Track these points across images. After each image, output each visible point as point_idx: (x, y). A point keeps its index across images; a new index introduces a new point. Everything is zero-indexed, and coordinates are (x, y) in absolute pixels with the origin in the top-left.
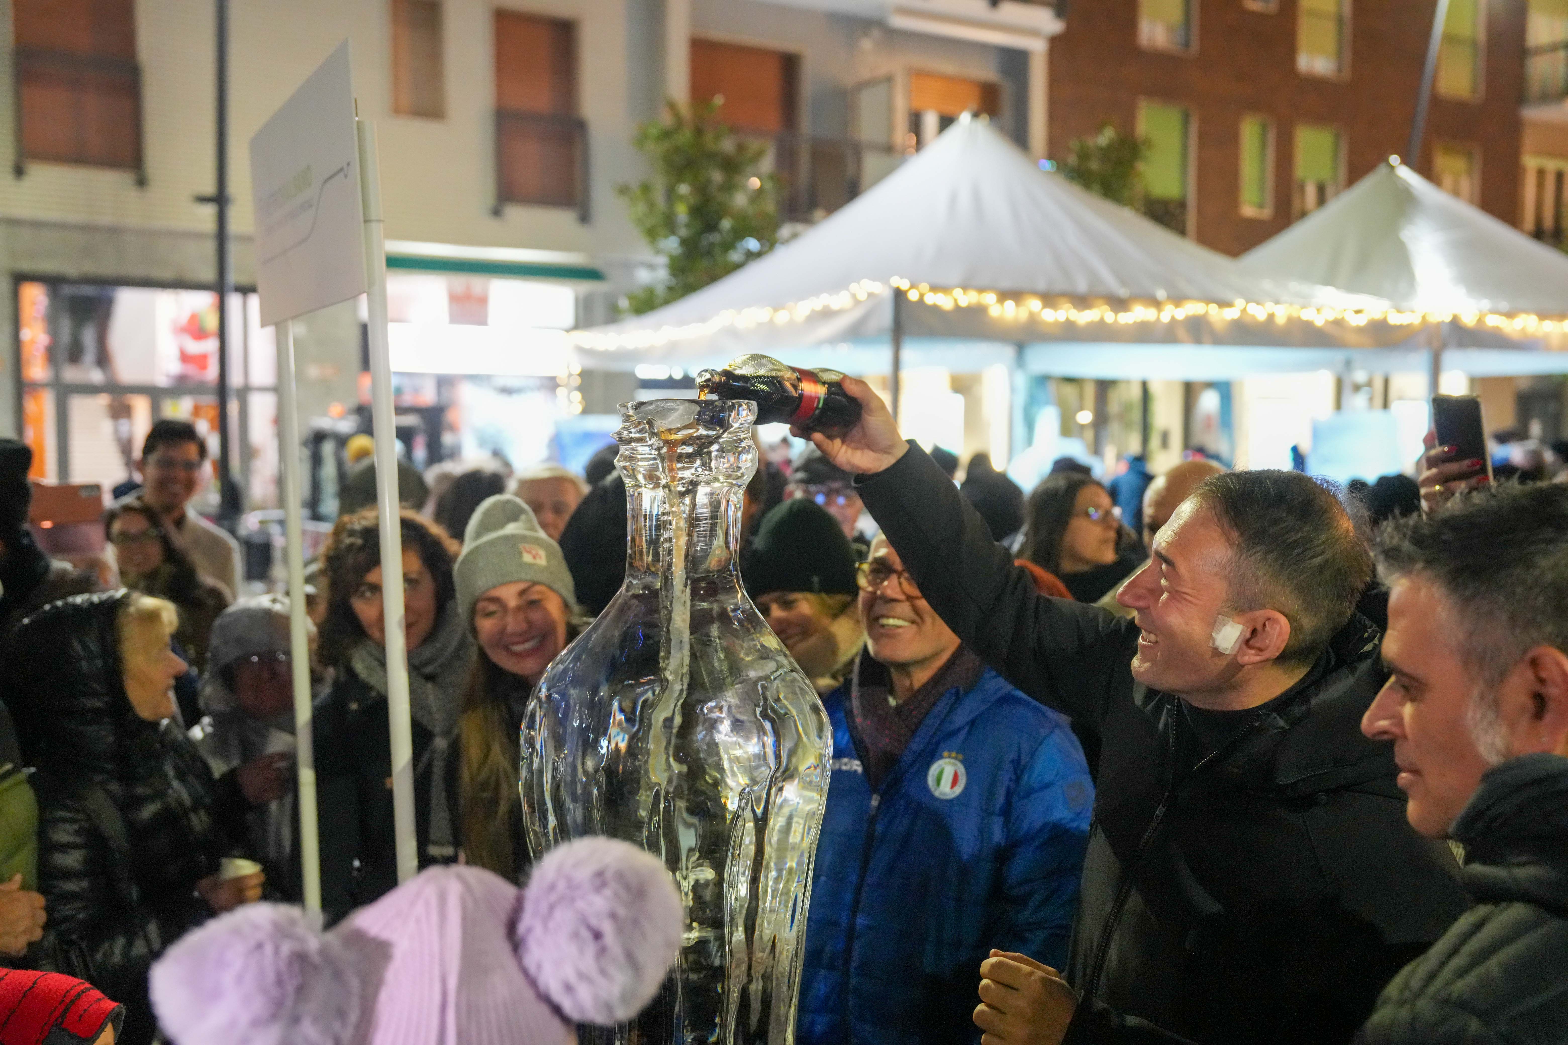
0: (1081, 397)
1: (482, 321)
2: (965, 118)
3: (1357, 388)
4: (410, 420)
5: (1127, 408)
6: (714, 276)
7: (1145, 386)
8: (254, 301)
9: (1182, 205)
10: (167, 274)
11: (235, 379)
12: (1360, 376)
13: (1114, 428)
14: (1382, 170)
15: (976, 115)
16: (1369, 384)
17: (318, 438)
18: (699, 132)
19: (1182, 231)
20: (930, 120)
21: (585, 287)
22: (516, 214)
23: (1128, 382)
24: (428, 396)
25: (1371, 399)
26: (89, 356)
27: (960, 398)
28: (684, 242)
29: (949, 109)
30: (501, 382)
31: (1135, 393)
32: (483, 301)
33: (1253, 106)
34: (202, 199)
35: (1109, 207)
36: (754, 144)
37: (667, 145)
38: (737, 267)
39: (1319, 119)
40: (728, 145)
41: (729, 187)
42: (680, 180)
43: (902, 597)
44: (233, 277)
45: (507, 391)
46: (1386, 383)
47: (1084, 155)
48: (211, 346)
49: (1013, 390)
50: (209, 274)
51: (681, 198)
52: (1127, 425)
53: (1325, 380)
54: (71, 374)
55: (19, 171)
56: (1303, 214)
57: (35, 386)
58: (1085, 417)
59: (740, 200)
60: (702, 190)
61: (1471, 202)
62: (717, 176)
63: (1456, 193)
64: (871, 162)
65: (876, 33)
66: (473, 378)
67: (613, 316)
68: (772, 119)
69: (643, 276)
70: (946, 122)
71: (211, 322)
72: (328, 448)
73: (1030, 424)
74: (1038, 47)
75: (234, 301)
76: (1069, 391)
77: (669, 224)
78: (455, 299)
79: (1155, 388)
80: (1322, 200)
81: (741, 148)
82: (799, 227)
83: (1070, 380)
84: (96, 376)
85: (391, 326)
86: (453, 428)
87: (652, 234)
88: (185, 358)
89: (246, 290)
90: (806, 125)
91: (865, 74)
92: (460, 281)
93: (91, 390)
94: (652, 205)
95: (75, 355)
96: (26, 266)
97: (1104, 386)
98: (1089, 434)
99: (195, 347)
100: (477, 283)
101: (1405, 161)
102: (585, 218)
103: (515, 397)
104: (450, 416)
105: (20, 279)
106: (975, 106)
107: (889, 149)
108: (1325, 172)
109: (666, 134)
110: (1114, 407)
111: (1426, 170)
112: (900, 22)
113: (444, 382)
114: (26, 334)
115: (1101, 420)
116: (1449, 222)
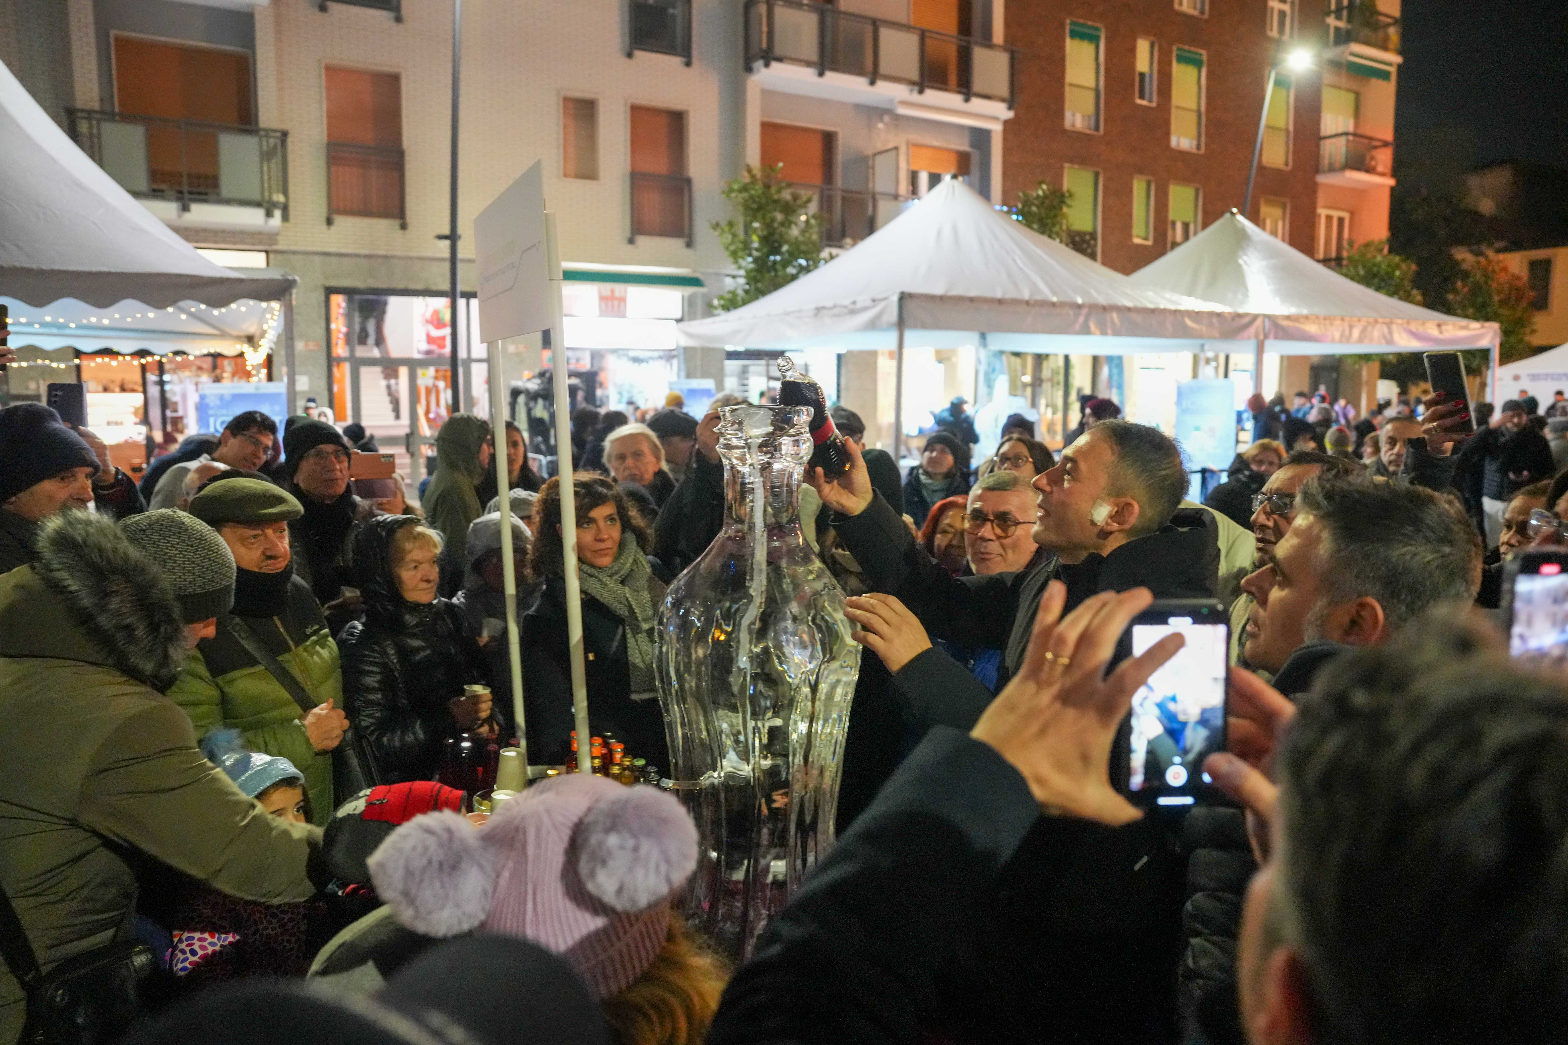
0: (1024, 366)
1: (622, 315)
2: (947, 178)
3: (1208, 361)
4: (575, 381)
5: (1055, 372)
6: (777, 284)
7: (1067, 359)
8: (474, 303)
9: (1093, 235)
10: (420, 287)
11: (462, 354)
12: (1210, 354)
13: (1047, 386)
14: (1228, 215)
15: (955, 177)
16: (1216, 359)
17: (515, 393)
18: (767, 187)
19: (1093, 256)
20: (924, 178)
21: (690, 290)
22: (643, 241)
23: (1056, 355)
24: (586, 365)
25: (1217, 368)
26: (371, 340)
27: (941, 366)
28: (756, 260)
29: (936, 171)
30: (632, 354)
31: (1061, 362)
32: (623, 300)
33: (1141, 171)
34: (441, 237)
35: (1045, 238)
36: (804, 194)
37: (745, 195)
38: (794, 278)
39: (1185, 180)
40: (786, 195)
41: (787, 223)
42: (755, 218)
43: (994, 538)
44: (460, 288)
45: (636, 360)
46: (1227, 358)
47: (1027, 203)
48: (447, 331)
49: (979, 361)
50: (446, 286)
51: (755, 230)
52: (1054, 384)
53: (1187, 357)
54: (361, 352)
55: (329, 222)
56: (1175, 245)
57: (340, 360)
58: (1027, 379)
59: (795, 232)
60: (769, 225)
61: (1283, 240)
62: (779, 217)
63: (1274, 233)
64: (883, 206)
65: (886, 118)
66: (614, 351)
67: (709, 310)
68: (817, 178)
69: (729, 283)
70: (935, 180)
71: (447, 316)
72: (521, 399)
73: (990, 385)
74: (997, 128)
75: (461, 303)
76: (1017, 361)
77: (746, 247)
78: (602, 298)
79: (1074, 360)
80: (1186, 237)
81: (795, 198)
82: (834, 251)
83: (1017, 354)
84: (376, 353)
85: (564, 318)
86: (601, 385)
87: (734, 254)
88: (430, 340)
89: (469, 295)
90: (839, 182)
91: (880, 147)
92: (606, 288)
93: (372, 362)
94: (734, 236)
95: (363, 339)
96: (334, 283)
97: (1040, 359)
98: (1029, 390)
99: (436, 333)
100: (619, 288)
101: (1242, 213)
102: (689, 245)
103: (644, 365)
104: (601, 377)
105: (330, 291)
106: (953, 171)
107: (896, 197)
108: (1189, 217)
109: (745, 189)
110: (1046, 373)
111: (1255, 218)
112: (902, 111)
113: (596, 355)
114: (333, 326)
115: (1037, 382)
116: (1270, 253)
